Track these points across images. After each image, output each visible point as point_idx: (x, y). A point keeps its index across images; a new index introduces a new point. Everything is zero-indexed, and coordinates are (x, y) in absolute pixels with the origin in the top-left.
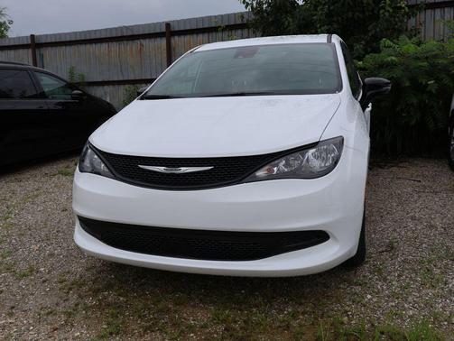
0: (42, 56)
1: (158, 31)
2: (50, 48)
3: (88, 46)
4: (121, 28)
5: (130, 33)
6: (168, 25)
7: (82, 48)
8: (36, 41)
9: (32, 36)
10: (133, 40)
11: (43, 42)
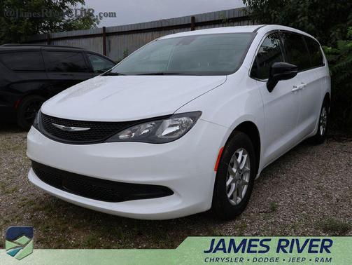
0: (110, 42)
1: (186, 23)
2: (114, 36)
3: (139, 35)
4: (161, 21)
5: (167, 25)
6: (193, 18)
7: (135, 36)
8: (106, 32)
9: (104, 28)
10: (169, 30)
11: (110, 31)
